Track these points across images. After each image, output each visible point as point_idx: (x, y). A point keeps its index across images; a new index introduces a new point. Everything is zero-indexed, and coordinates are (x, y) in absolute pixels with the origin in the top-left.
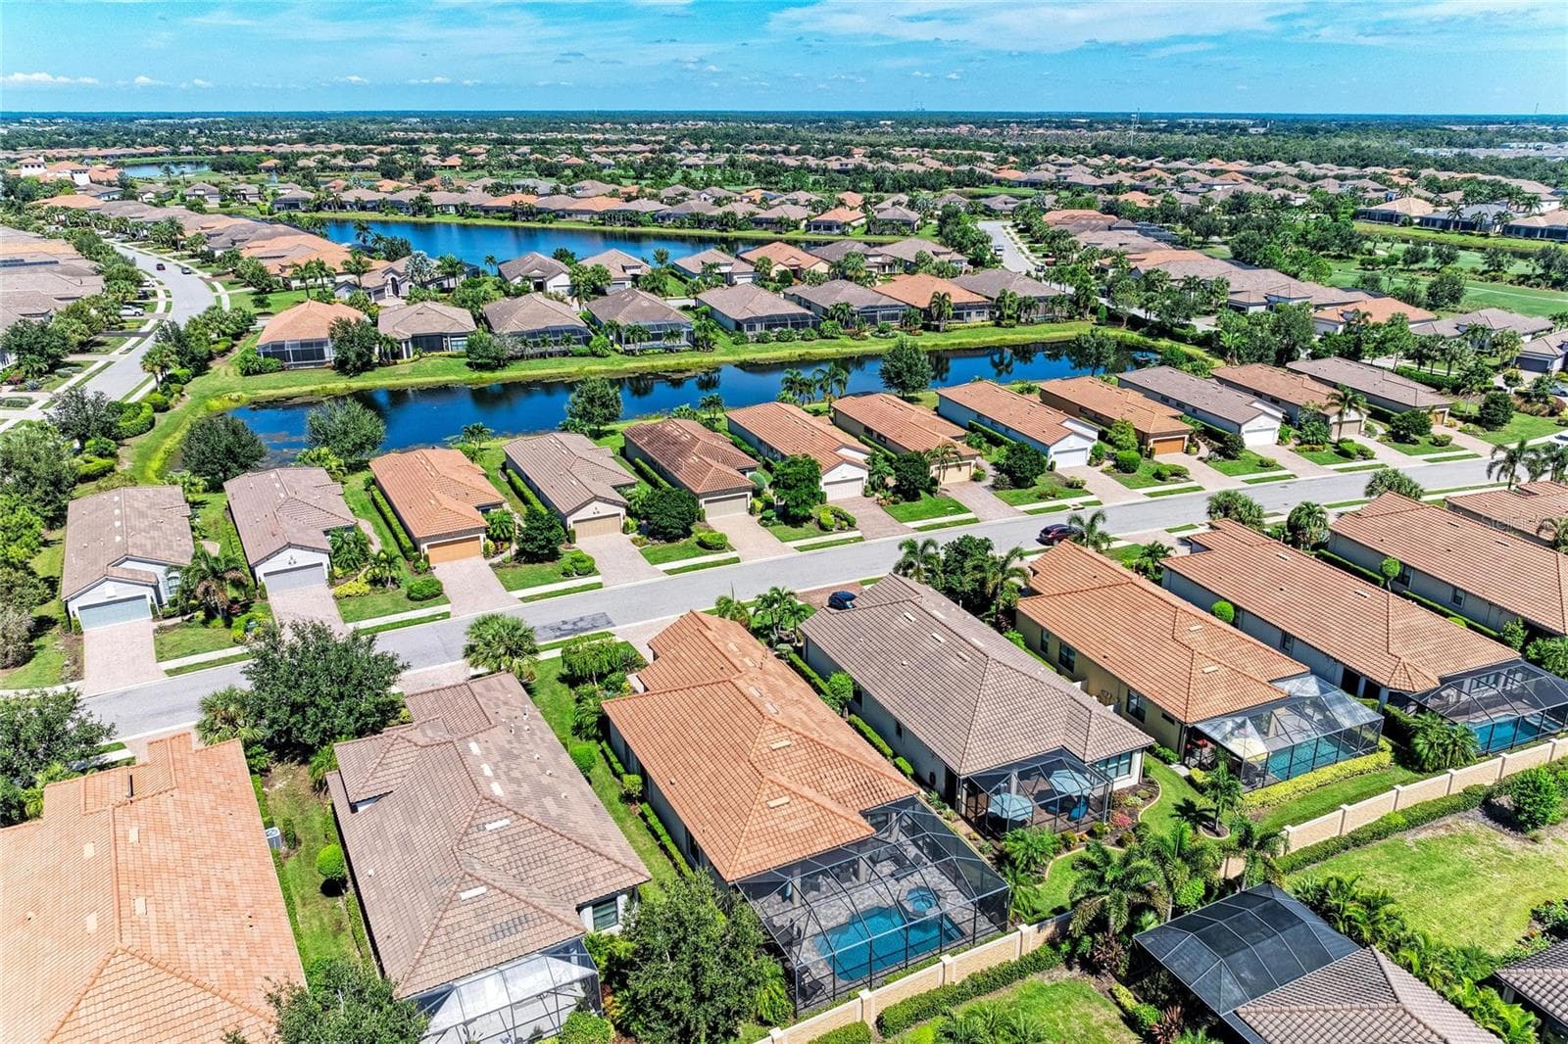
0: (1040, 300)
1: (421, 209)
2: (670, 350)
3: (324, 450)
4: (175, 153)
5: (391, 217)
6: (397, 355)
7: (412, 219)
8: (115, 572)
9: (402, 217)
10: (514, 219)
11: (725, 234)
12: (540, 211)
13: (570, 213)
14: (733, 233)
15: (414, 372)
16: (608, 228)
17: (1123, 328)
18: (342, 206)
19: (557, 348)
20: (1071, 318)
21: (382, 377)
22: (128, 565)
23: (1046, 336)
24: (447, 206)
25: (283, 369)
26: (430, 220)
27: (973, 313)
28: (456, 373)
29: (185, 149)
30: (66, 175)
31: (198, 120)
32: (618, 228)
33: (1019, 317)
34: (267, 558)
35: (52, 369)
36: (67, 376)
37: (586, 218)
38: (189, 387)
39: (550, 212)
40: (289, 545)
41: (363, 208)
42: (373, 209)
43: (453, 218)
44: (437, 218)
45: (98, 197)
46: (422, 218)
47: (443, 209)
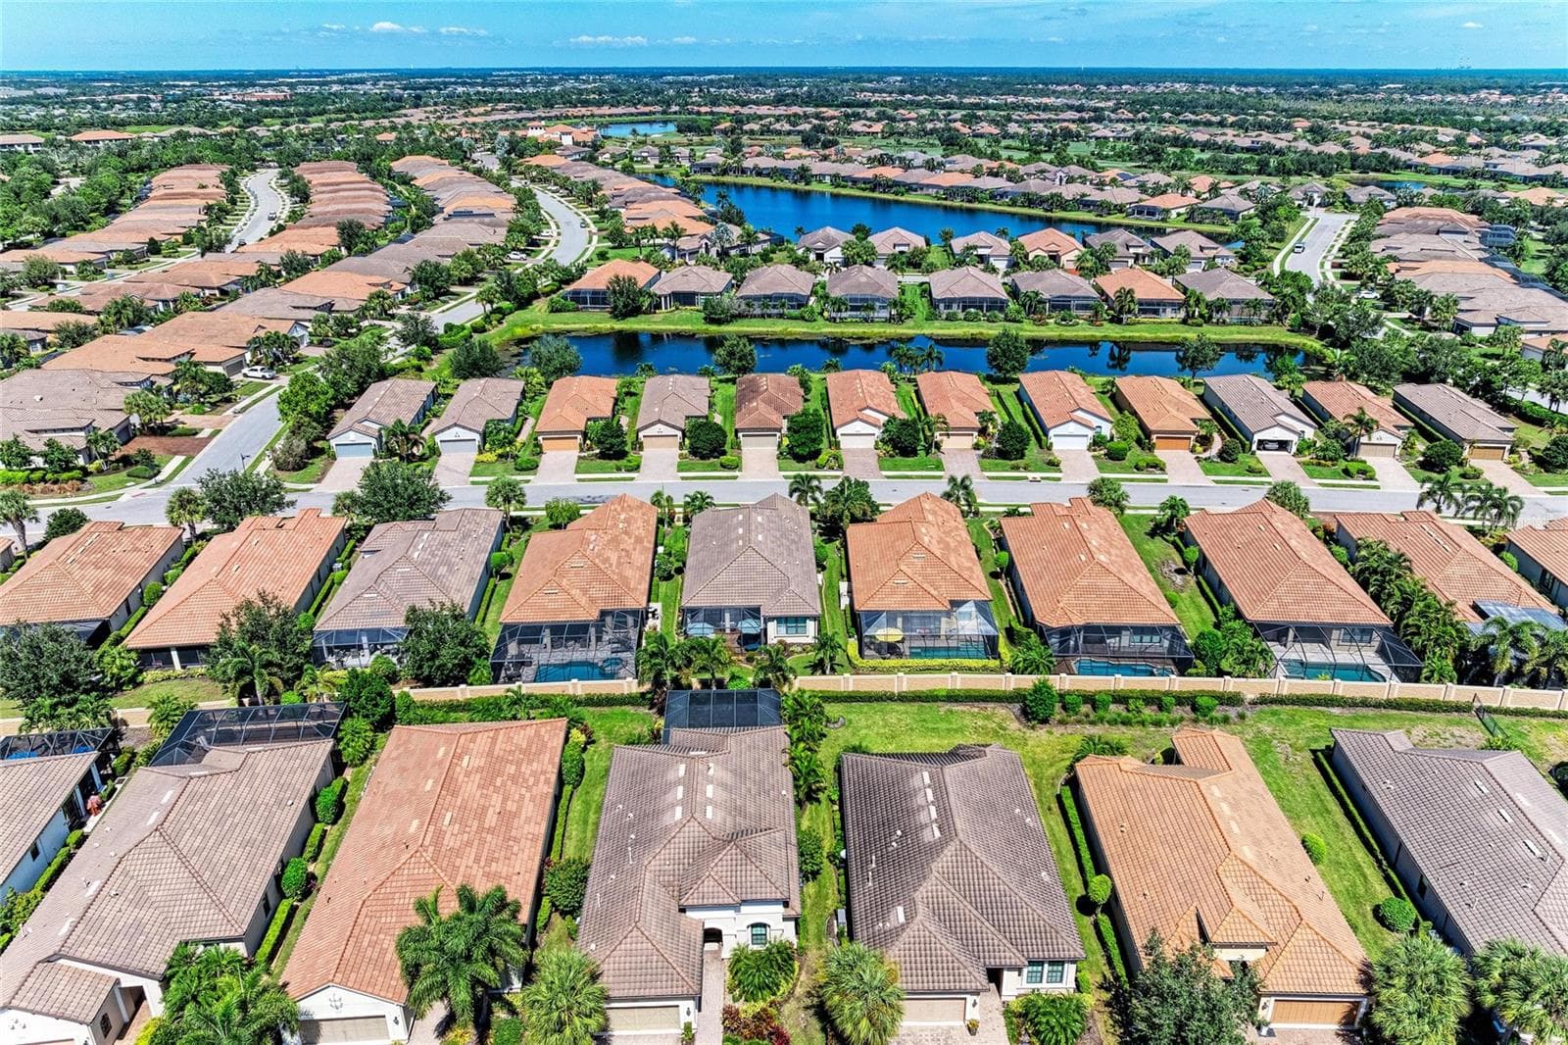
0: (1236, 302)
1: (802, 177)
2: (866, 320)
3: (535, 370)
4: (664, 112)
5: (779, 184)
6: (658, 306)
7: (794, 186)
8: (357, 426)
9: (787, 184)
10: (873, 190)
11: (1049, 214)
12: (897, 184)
13: (922, 187)
14: (1058, 214)
15: (664, 321)
16: (948, 203)
17: (1313, 337)
18: (743, 171)
19: (775, 311)
20: (1268, 322)
21: (639, 323)
22: (366, 423)
23: (1227, 337)
24: (824, 176)
25: (577, 310)
26: (807, 188)
27: (1169, 310)
28: (693, 324)
29: (675, 108)
30: (555, 137)
31: (713, 77)
32: (957, 203)
33: (1211, 317)
34: (442, 431)
35: (437, 297)
36: (445, 302)
37: (933, 192)
38: (510, 318)
39: (905, 185)
40: (455, 425)
41: (759, 174)
42: (768, 175)
43: (826, 187)
44: (814, 186)
45: (566, 157)
46: (801, 186)
47: (820, 178)
